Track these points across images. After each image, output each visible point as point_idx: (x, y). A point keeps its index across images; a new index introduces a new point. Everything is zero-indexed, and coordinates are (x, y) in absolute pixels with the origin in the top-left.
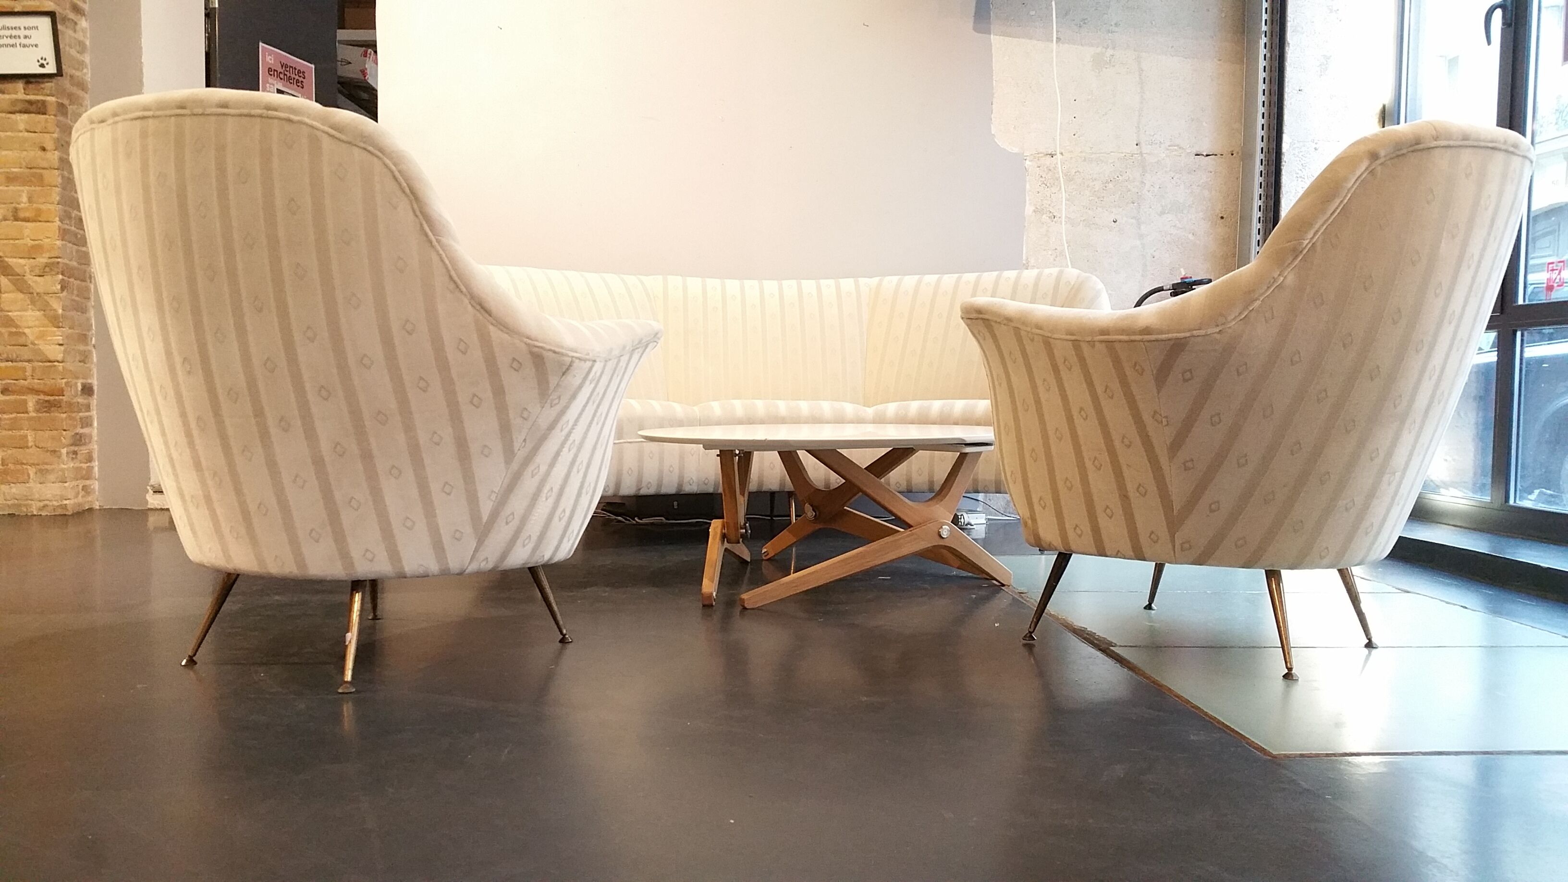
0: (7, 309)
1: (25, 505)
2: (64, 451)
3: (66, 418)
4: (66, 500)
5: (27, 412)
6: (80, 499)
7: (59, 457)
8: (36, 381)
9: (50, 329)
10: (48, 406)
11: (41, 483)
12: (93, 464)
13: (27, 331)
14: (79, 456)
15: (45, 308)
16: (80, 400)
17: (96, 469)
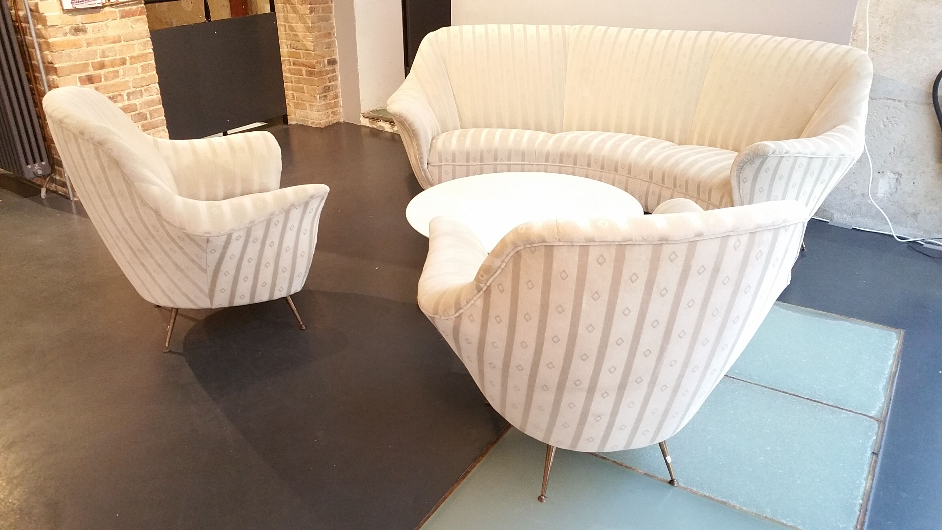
0: (291, 22)
1: (307, 121)
2: (318, 96)
3: (318, 80)
4: (321, 120)
5: (303, 76)
6: (330, 119)
7: (316, 99)
8: (305, 60)
9: (307, 33)
10: (310, 73)
11: (311, 111)
12: (339, 99)
13: (299, 34)
14: (328, 98)
15: (305, 22)
16: (328, 68)
17: (341, 102)
